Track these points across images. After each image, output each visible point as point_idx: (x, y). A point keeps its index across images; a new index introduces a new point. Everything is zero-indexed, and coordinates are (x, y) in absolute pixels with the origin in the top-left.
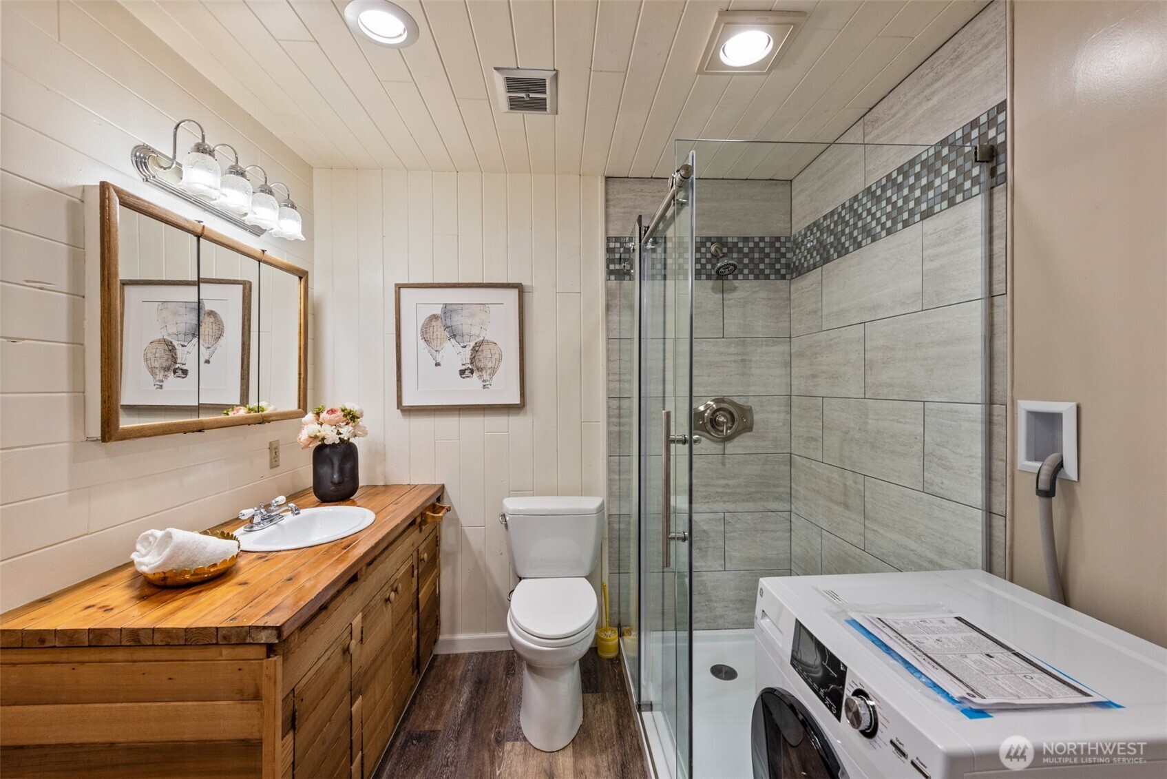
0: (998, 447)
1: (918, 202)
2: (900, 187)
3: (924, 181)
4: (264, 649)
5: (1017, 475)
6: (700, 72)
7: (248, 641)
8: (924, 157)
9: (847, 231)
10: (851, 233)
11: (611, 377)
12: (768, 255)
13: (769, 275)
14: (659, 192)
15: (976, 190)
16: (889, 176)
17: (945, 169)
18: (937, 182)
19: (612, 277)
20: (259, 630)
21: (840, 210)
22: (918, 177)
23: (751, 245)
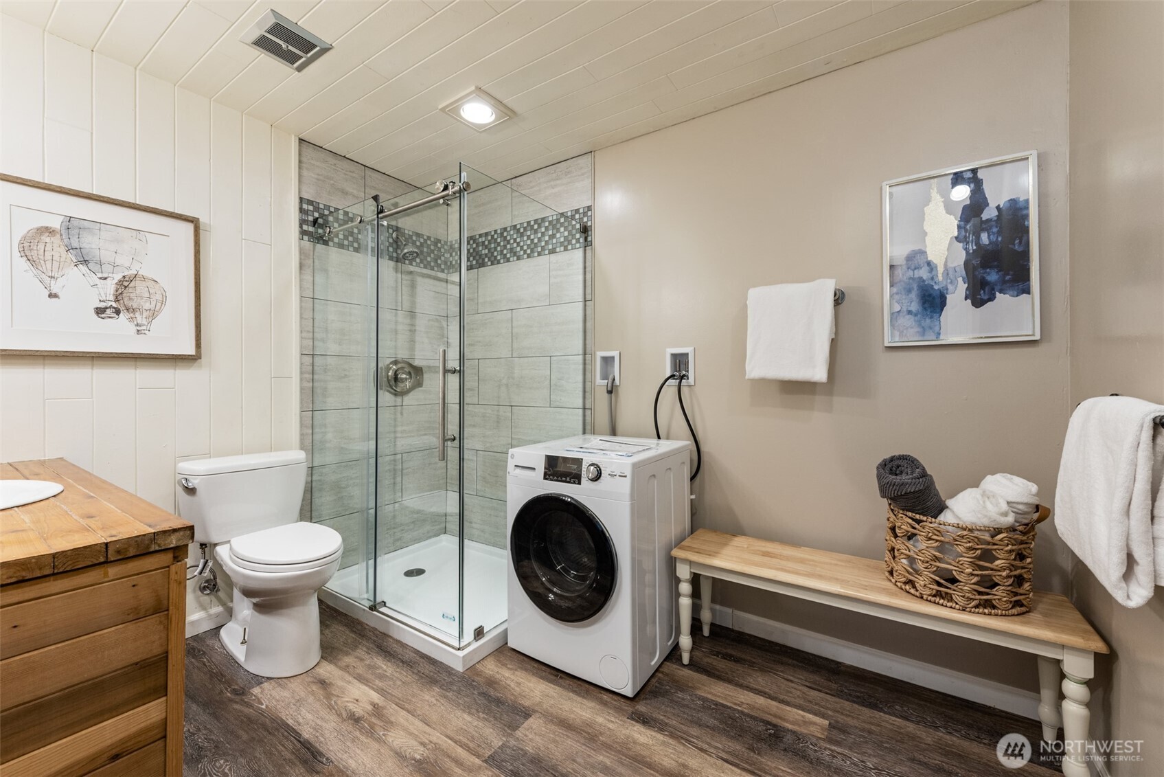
0: (588, 375)
1: (547, 243)
2: (536, 232)
3: (550, 233)
4: (170, 556)
5: (596, 387)
6: (443, 110)
7: (152, 549)
8: (550, 219)
9: (499, 249)
10: (502, 251)
11: (304, 335)
12: (433, 251)
13: (433, 267)
14: (350, 172)
15: (578, 245)
16: (528, 223)
17: (562, 229)
18: (558, 235)
19: (306, 238)
20: (167, 534)
21: (493, 233)
22: (547, 229)
23: (422, 240)
